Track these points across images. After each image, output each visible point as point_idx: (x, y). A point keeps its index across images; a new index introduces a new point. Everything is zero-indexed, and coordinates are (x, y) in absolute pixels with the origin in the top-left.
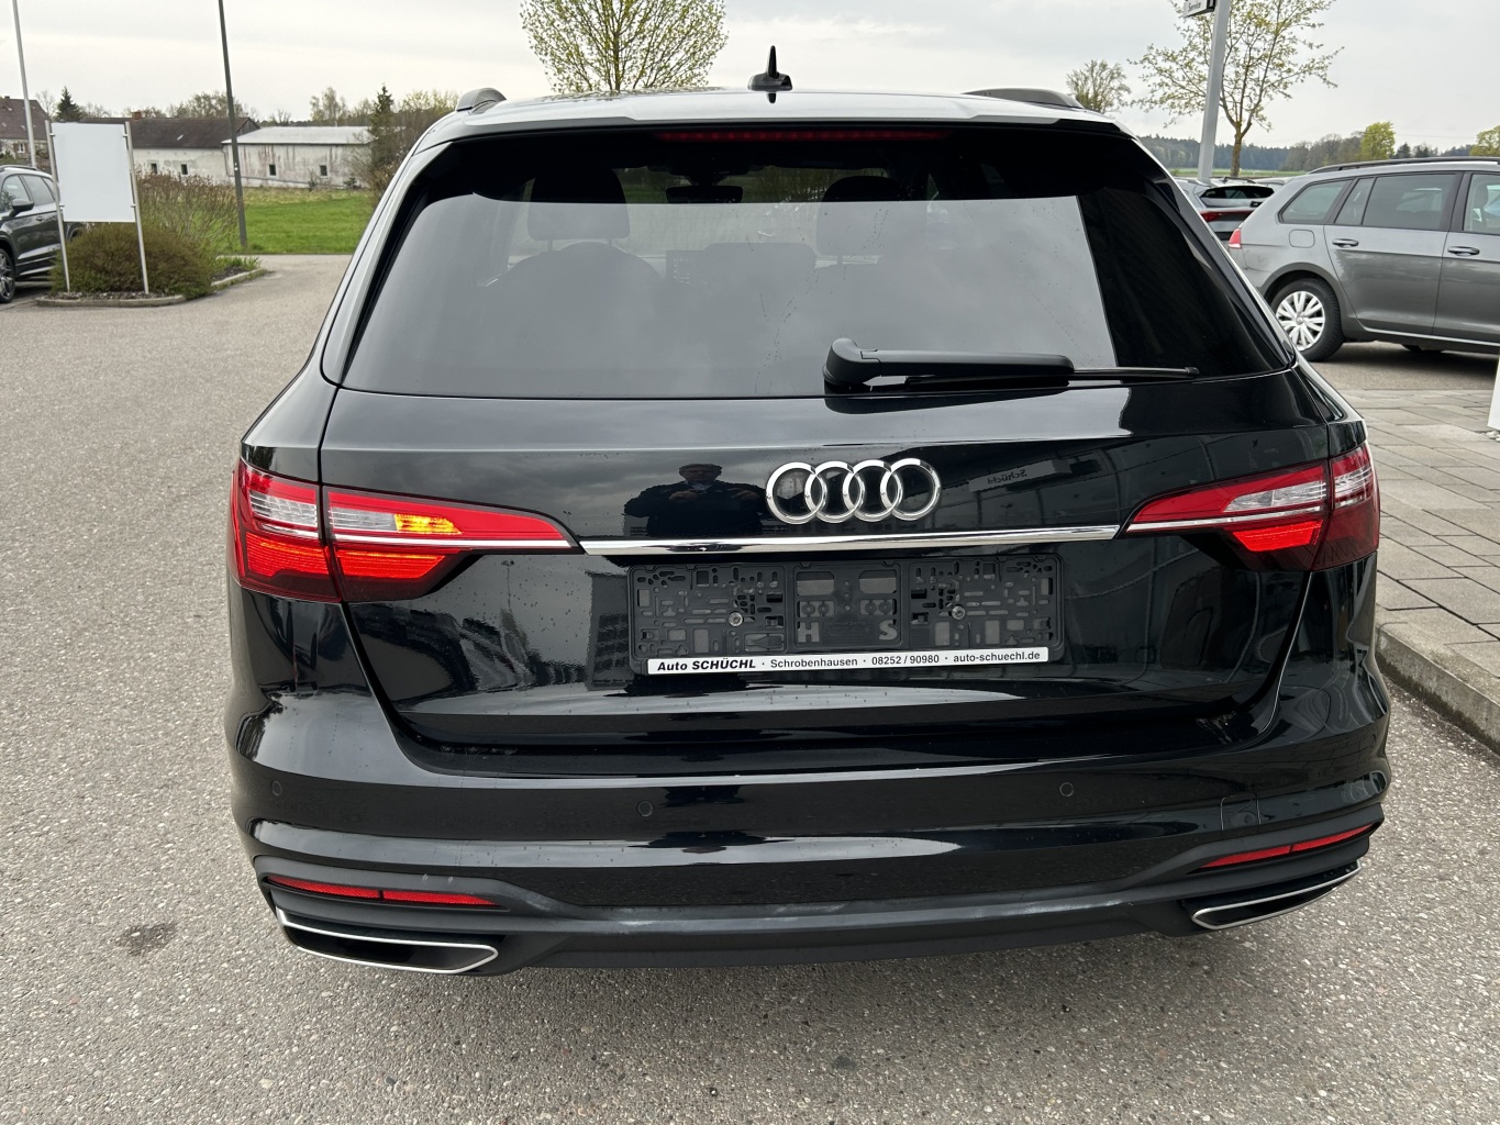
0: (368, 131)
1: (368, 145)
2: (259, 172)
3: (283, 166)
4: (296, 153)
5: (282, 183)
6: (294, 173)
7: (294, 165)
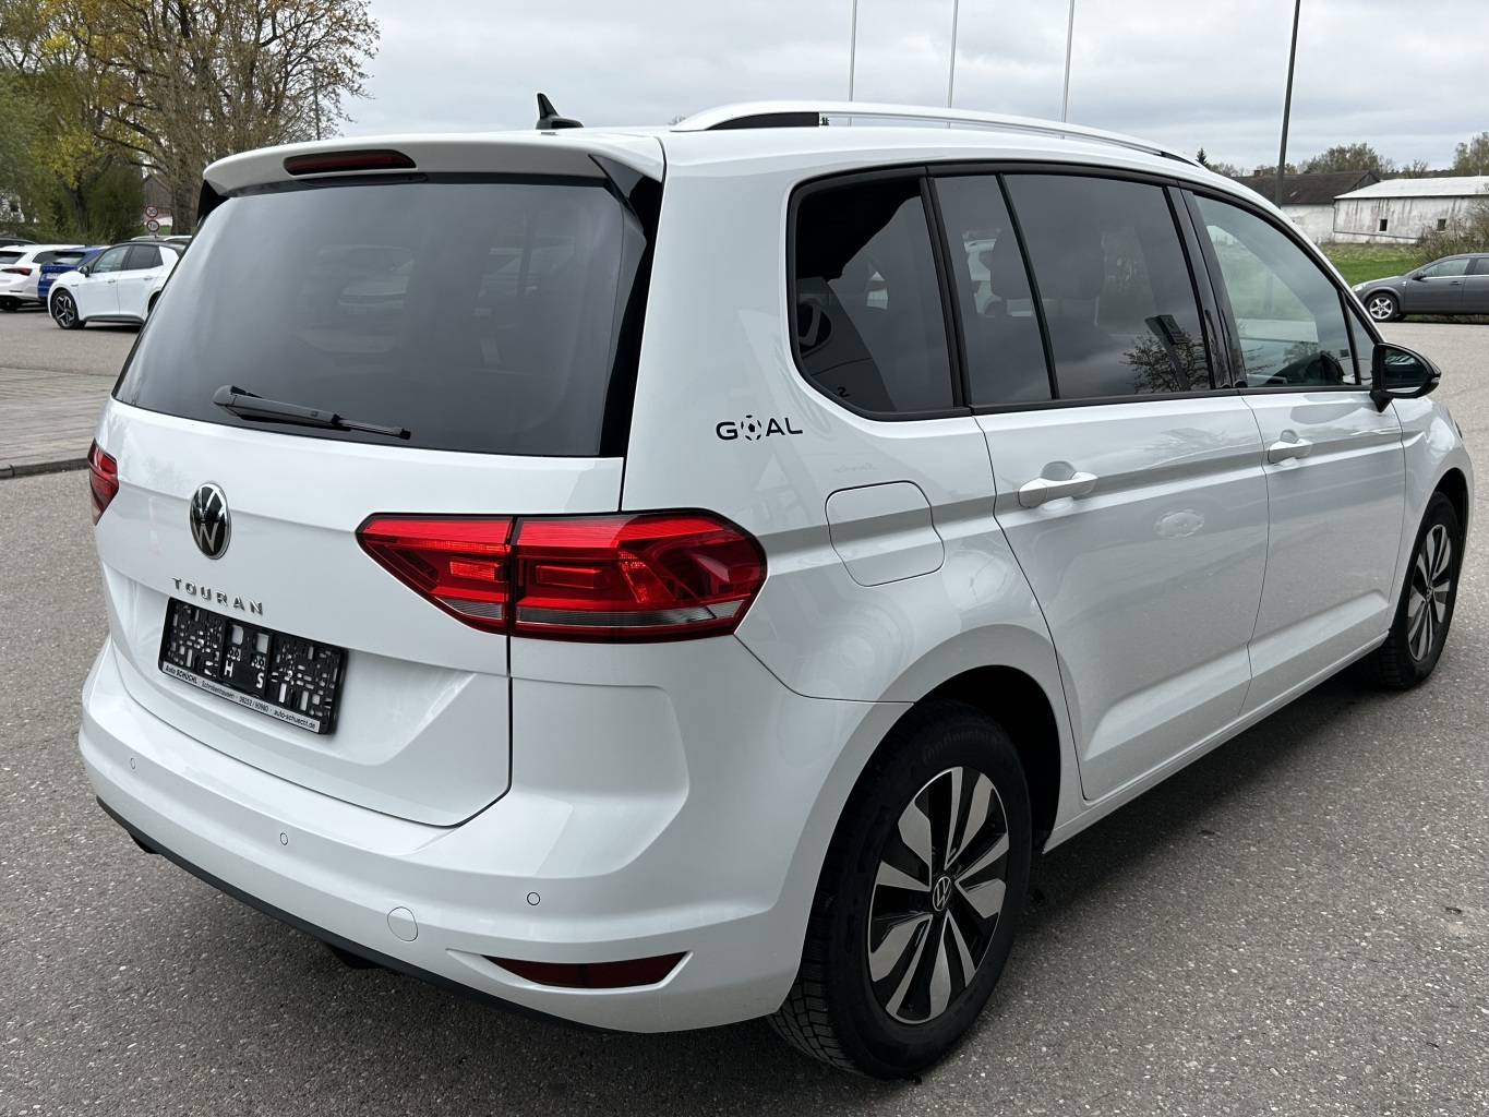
2: (1369, 228)
3: (1395, 222)
4: (1414, 206)
5: (1390, 239)
6: (1406, 228)
7: (1408, 220)
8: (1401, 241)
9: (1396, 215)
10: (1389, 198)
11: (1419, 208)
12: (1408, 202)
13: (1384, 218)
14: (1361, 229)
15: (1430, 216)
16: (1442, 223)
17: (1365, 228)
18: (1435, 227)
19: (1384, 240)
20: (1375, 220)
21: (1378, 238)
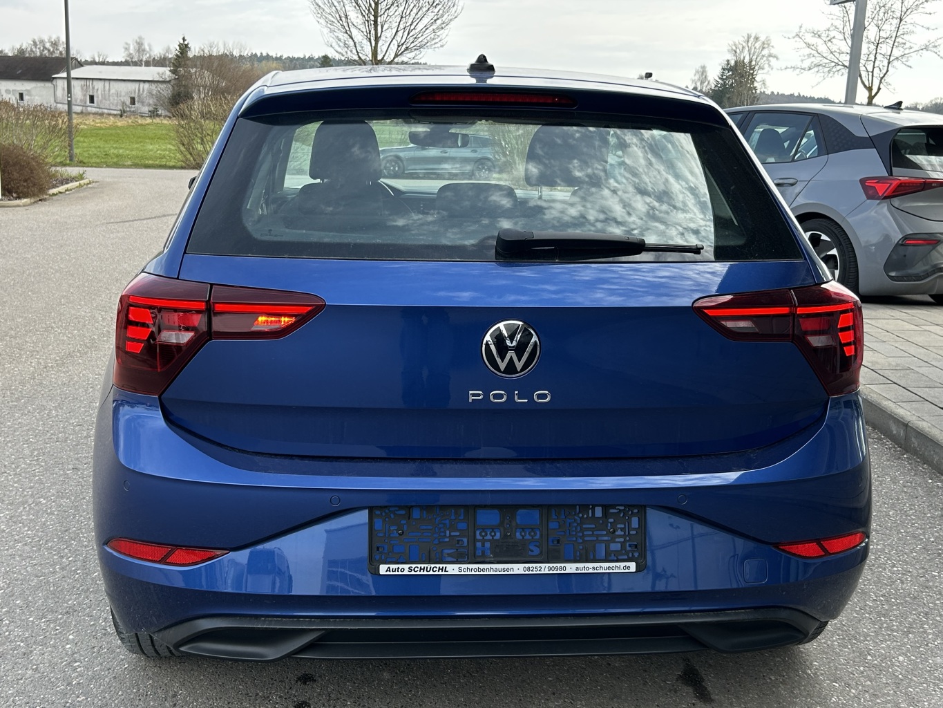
0: (170, 71)
1: (169, 82)
2: (81, 100)
3: (100, 97)
4: (111, 86)
5: (98, 110)
6: (108, 102)
7: (109, 96)
8: (106, 111)
9: (99, 92)
10: (93, 79)
11: (116, 87)
12: (107, 83)
13: (91, 94)
14: (76, 101)
15: (123, 94)
16: (133, 101)
17: (78, 101)
18: (128, 102)
19: (94, 110)
20: (85, 95)
21: (89, 109)
